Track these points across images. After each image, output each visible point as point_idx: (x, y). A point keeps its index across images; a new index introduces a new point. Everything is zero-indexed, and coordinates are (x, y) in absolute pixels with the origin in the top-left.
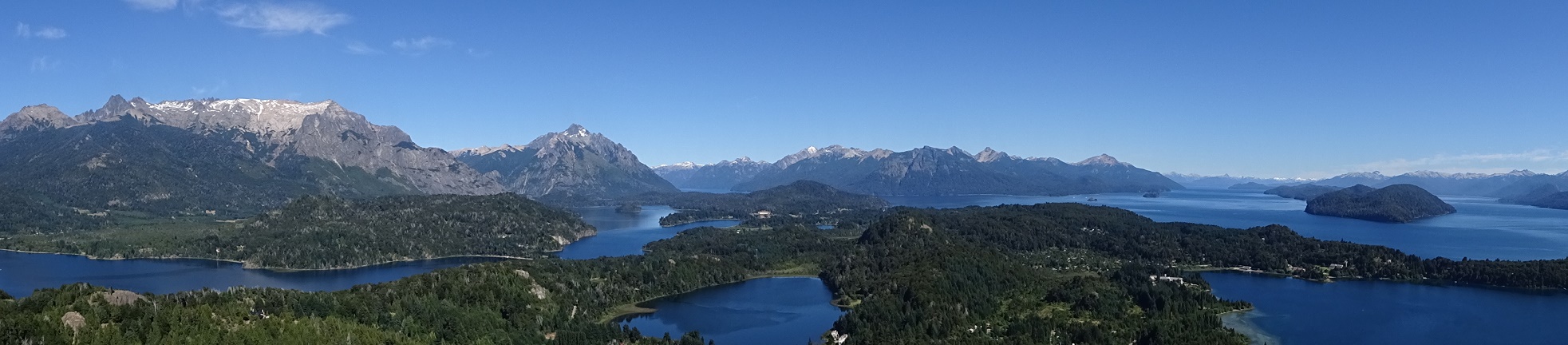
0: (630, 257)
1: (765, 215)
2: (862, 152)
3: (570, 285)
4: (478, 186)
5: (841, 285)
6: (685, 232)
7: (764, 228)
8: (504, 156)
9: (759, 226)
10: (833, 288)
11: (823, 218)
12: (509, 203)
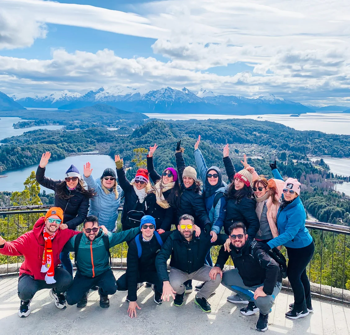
1: (78, 123)
6: (29, 132)
7: (77, 129)
9: (74, 129)
11: (111, 125)
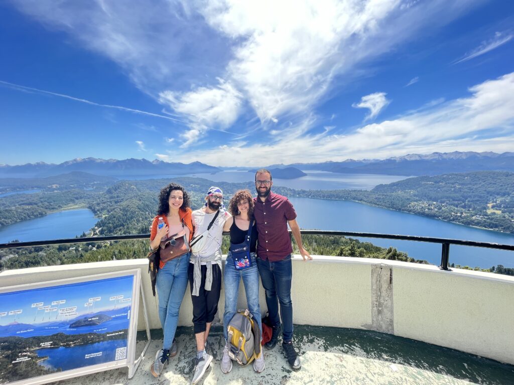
2: (104, 160)
5: (98, 210)
7: (56, 191)
9: (53, 191)
10: (95, 212)
11: (87, 186)
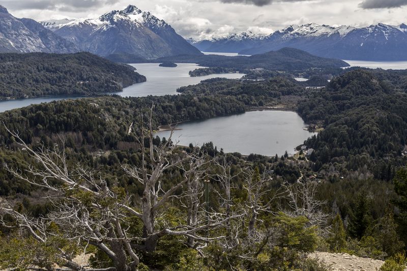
0: (168, 96)
1: (260, 71)
2: (331, 28)
3: (127, 113)
4: (62, 48)
6: (206, 81)
7: (259, 79)
8: (81, 27)
9: (256, 78)
11: (300, 74)
12: (84, 60)
